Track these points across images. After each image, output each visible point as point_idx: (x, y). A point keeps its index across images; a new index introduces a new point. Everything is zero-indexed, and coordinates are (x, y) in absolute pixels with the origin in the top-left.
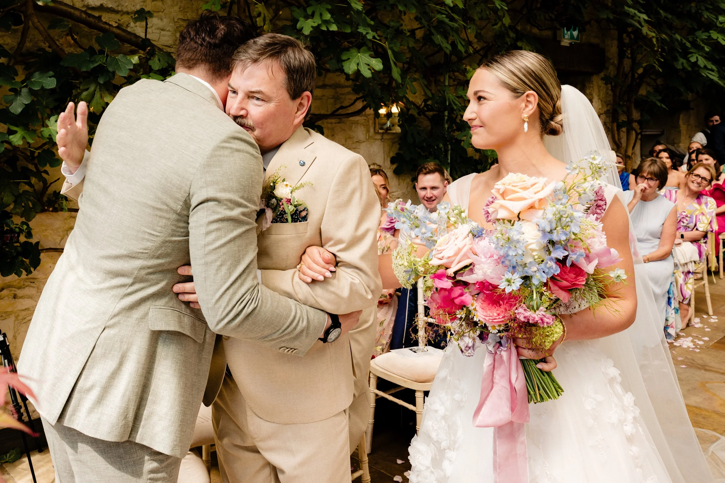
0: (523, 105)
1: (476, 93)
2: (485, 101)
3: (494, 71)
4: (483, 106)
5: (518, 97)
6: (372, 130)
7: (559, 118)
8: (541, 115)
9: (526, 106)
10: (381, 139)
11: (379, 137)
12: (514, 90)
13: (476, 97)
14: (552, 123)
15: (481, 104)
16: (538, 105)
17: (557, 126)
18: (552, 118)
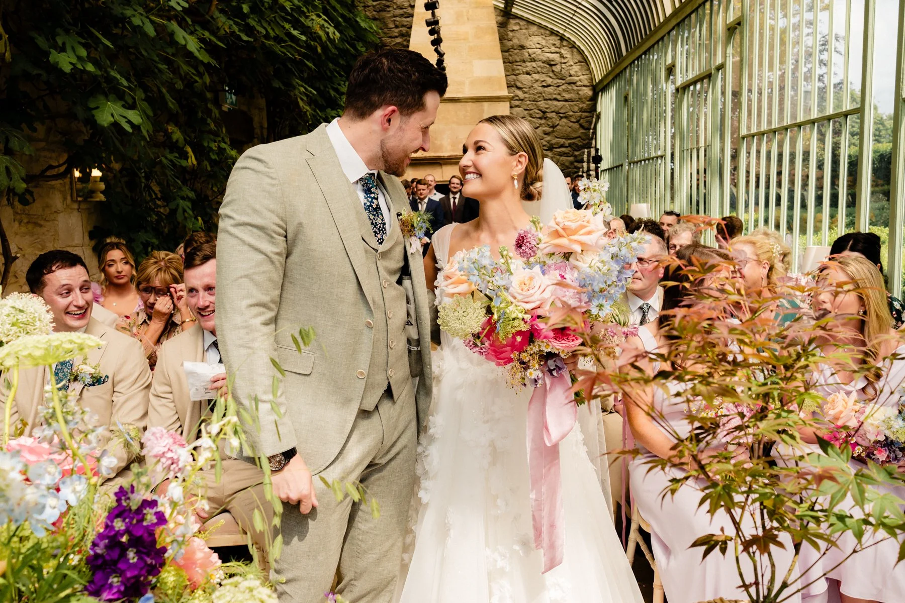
0: (515, 163)
1: (476, 143)
2: (483, 151)
3: (497, 127)
4: (480, 156)
5: (512, 155)
6: (69, 198)
7: (538, 184)
8: (526, 178)
9: (517, 166)
10: (78, 209)
11: (76, 206)
12: (511, 148)
13: (475, 147)
14: (531, 187)
15: (478, 154)
16: (526, 168)
17: (535, 192)
18: (532, 184)
